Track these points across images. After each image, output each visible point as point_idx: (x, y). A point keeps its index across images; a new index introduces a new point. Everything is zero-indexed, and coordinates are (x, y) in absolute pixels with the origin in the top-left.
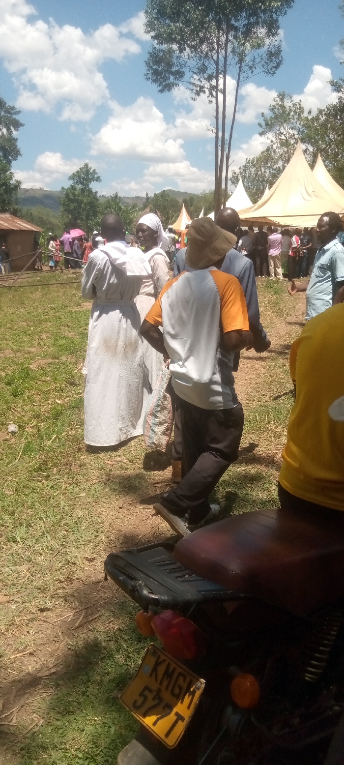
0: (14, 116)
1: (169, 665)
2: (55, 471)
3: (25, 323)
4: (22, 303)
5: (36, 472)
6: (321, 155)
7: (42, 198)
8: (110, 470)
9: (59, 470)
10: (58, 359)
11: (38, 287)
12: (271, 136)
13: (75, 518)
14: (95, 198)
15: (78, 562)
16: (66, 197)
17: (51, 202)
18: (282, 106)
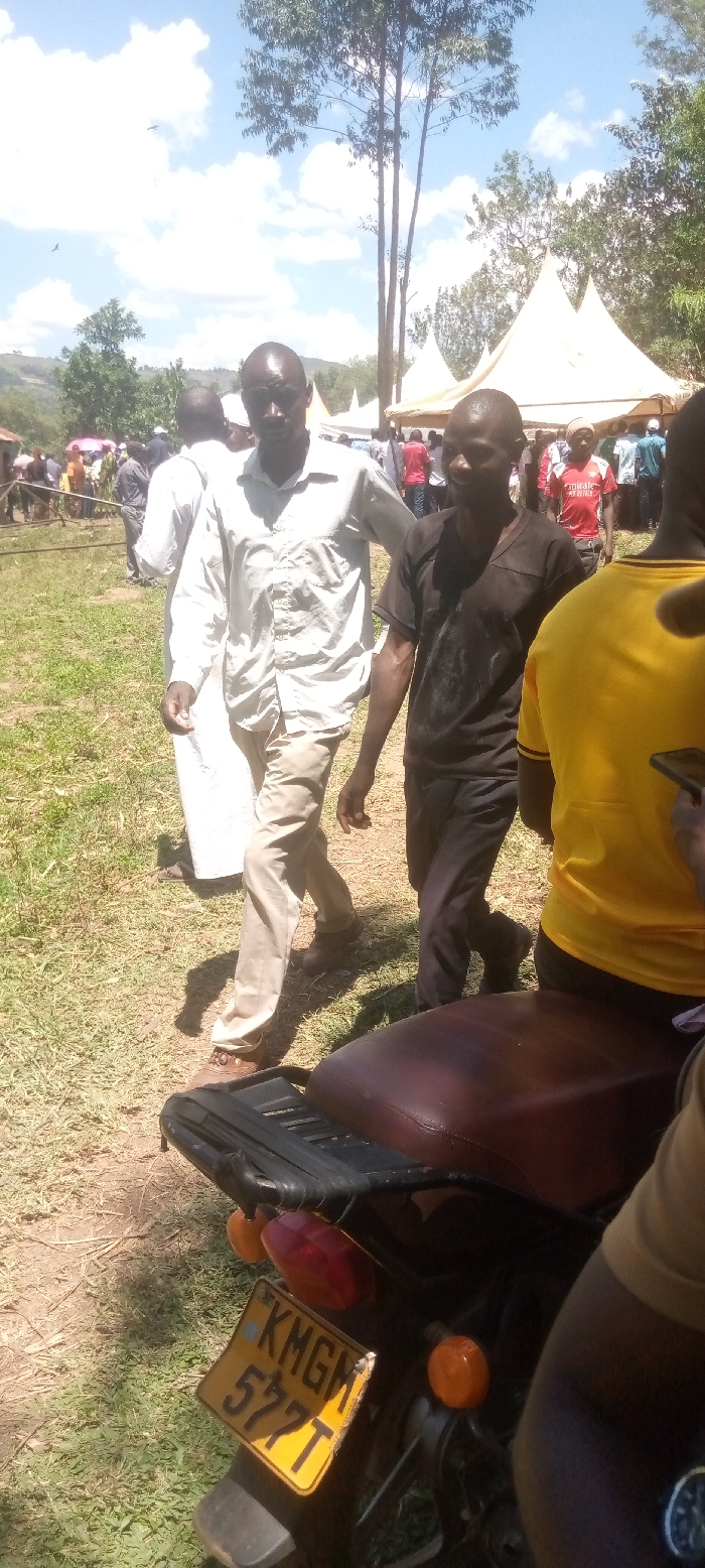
1: (298, 1322)
5: (14, 936)
6: (595, 281)
7: (19, 373)
8: (170, 930)
9: (61, 932)
10: (57, 703)
11: (14, 556)
12: (491, 241)
13: (98, 1028)
14: (131, 371)
15: (104, 1117)
16: (71, 369)
17: (39, 381)
18: (513, 179)
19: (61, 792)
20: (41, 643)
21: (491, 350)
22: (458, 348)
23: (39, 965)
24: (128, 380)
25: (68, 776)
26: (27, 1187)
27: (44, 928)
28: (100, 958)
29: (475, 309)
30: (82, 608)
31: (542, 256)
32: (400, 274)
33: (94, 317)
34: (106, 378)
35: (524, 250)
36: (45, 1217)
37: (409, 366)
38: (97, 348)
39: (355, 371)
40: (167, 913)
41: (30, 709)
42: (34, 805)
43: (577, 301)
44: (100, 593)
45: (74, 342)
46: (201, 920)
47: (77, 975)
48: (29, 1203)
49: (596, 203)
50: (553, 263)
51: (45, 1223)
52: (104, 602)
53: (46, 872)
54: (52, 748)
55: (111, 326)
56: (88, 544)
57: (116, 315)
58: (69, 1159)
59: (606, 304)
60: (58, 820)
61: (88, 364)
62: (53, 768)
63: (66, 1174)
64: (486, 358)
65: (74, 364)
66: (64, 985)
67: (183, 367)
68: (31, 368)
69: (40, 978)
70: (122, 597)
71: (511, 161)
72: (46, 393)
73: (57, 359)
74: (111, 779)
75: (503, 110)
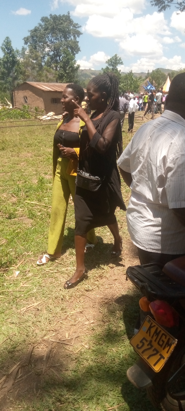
0: (77, 29)
7: (90, 75)
14: (119, 74)
26: (86, 283)
33: (111, 59)
38: (111, 67)
45: (105, 66)
48: (86, 287)
55: (115, 61)
57: (116, 58)
67: (133, 72)
68: (93, 73)
73: (100, 71)
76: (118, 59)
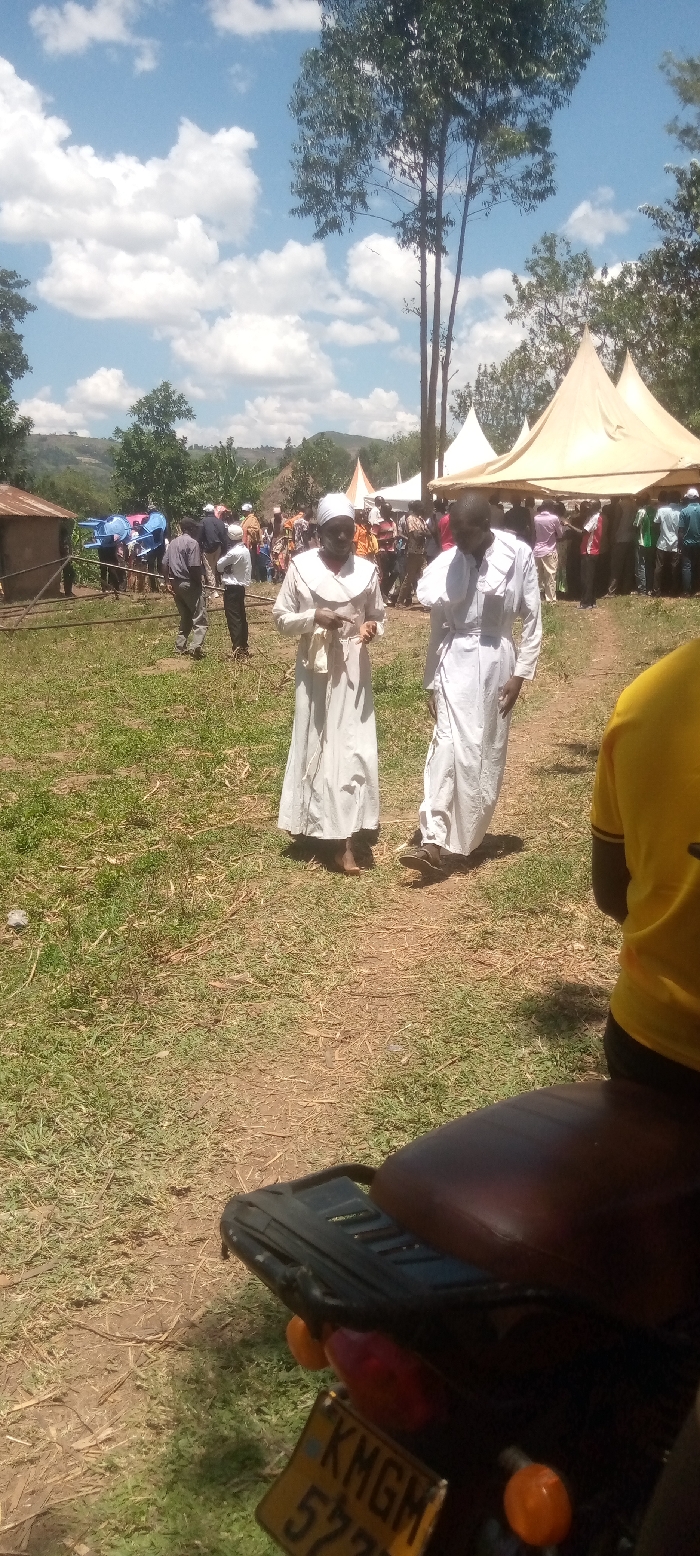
0: (15, 291)
1: (364, 1441)
2: (104, 1004)
3: (43, 703)
4: (36, 661)
5: (65, 1007)
6: (634, 354)
7: (74, 453)
8: (220, 1001)
9: (112, 1003)
10: (110, 773)
11: (69, 629)
12: (530, 319)
13: (149, 1104)
14: (181, 451)
15: (154, 1199)
16: (124, 448)
17: (93, 461)
18: (550, 260)
19: (113, 861)
20: (94, 712)
21: (531, 425)
22: (498, 424)
23: (89, 1038)
24: (178, 459)
25: (120, 845)
26: (77, 1271)
27: (95, 1000)
28: (150, 1030)
29: (515, 386)
30: (134, 679)
31: (581, 333)
32: (442, 353)
33: (147, 398)
34: (157, 457)
35: (562, 329)
36: (94, 1303)
37: (451, 441)
38: (151, 428)
39: (397, 446)
40: (217, 984)
41: (82, 778)
42: (85, 873)
43: (615, 376)
44: (152, 663)
45: (127, 423)
46: (250, 992)
47: (128, 1047)
48: (78, 1288)
49: (632, 282)
50: (592, 340)
51: (95, 1310)
52: (157, 673)
53: (96, 943)
54: (104, 816)
55: (163, 407)
56: (141, 616)
57: (168, 397)
58: (119, 1242)
59: (644, 379)
60: (108, 890)
61: (140, 444)
62: (106, 837)
63: (117, 1256)
64: (526, 433)
65: (127, 444)
66: (115, 1058)
67: (233, 446)
68: (86, 447)
69: (90, 1052)
70: (173, 668)
71: (550, 243)
72: (101, 472)
73: (110, 439)
74: (162, 846)
75: (541, 196)
76: (175, 397)
